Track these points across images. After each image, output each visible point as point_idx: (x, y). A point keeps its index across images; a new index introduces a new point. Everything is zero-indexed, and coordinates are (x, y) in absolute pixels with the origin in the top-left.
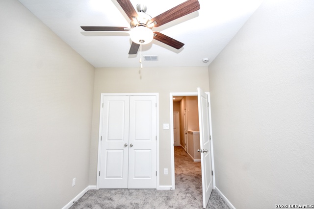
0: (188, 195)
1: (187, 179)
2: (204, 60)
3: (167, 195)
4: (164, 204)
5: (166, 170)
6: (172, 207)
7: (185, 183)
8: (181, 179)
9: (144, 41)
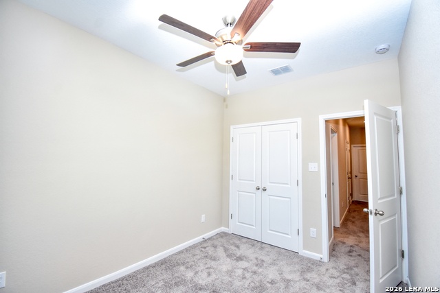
0: (347, 276)
1: (360, 255)
2: (378, 49)
3: (309, 265)
4: (299, 274)
5: (313, 231)
6: (308, 281)
7: (352, 258)
8: (350, 252)
9: (231, 61)
